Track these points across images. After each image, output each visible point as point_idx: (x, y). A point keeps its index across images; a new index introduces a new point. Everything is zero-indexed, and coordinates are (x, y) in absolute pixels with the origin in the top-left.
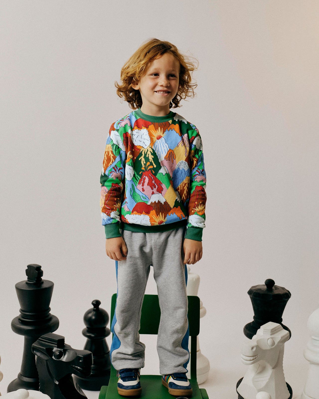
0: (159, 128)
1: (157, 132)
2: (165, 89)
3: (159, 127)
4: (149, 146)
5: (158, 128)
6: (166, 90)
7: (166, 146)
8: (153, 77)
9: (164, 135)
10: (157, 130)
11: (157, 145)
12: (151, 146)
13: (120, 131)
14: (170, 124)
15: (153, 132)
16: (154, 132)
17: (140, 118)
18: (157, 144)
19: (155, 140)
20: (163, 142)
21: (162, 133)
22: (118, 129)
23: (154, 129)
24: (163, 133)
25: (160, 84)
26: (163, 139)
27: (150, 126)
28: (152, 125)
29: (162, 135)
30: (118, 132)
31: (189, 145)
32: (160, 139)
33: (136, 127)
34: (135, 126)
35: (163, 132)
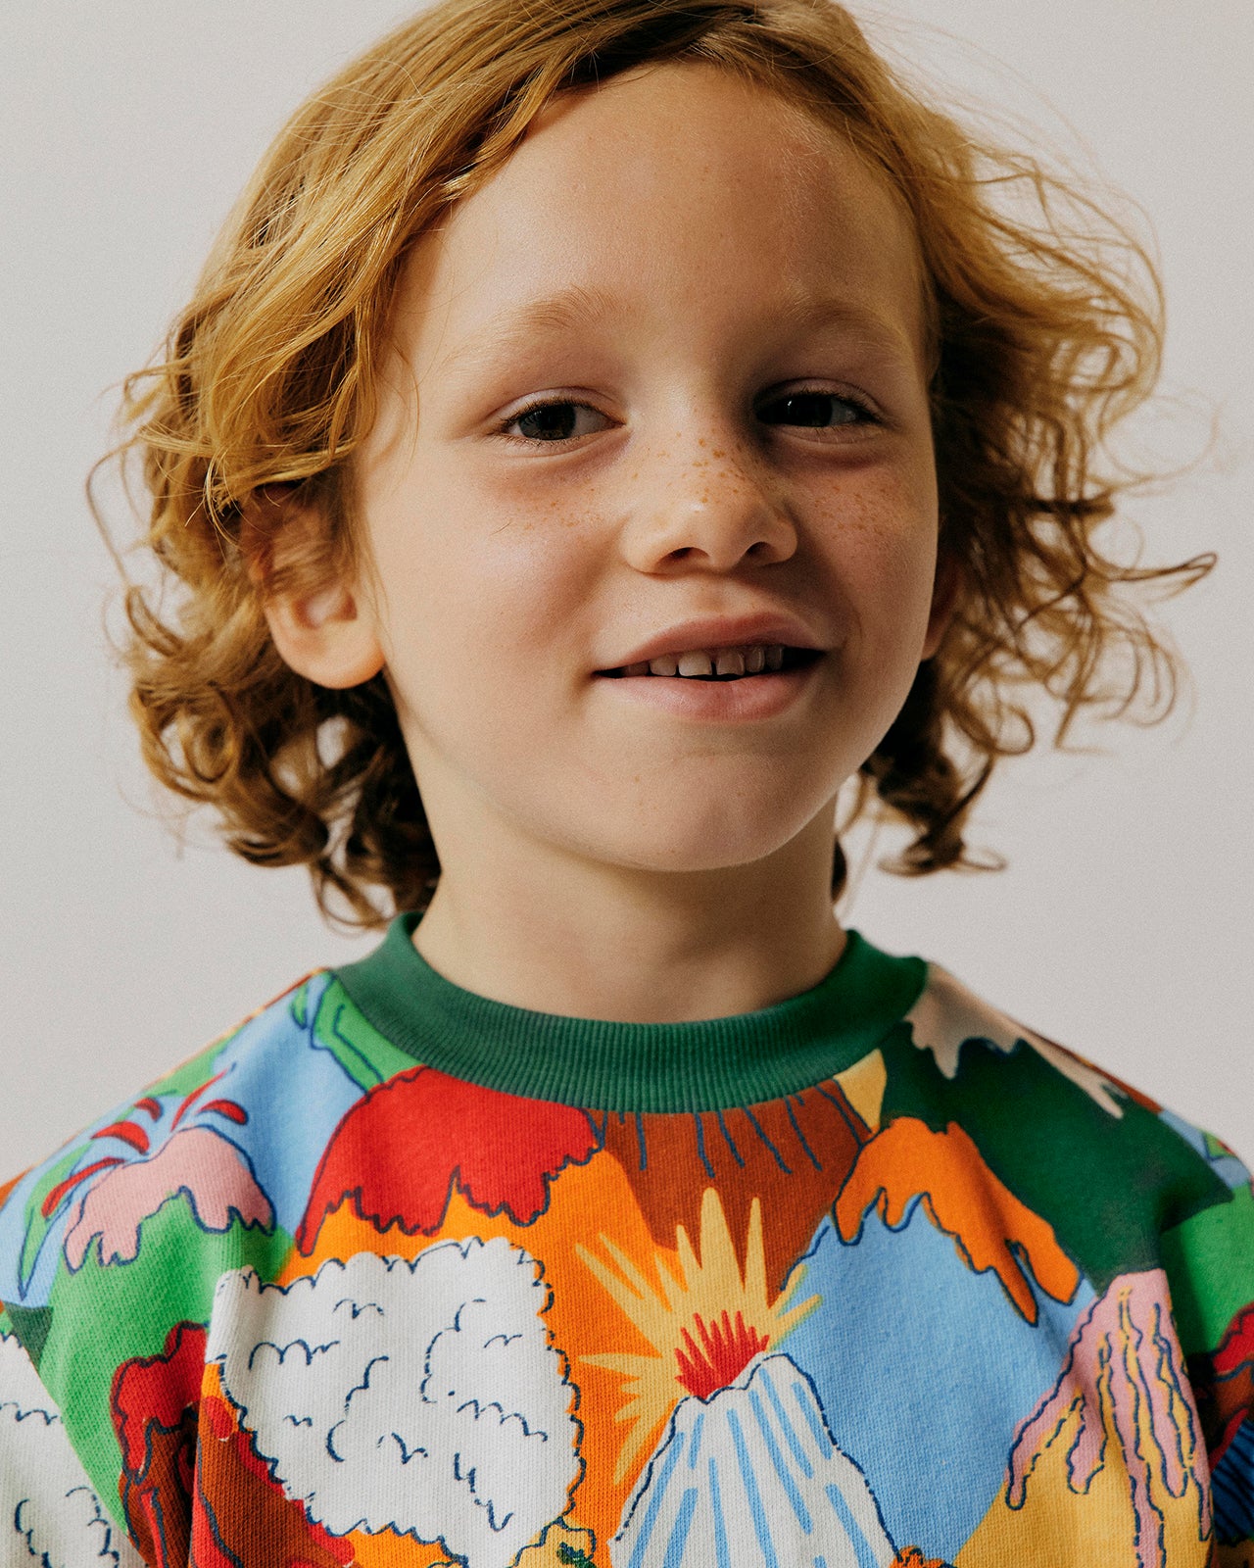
0: (711, 1202)
1: (678, 1274)
2: (742, 604)
3: (711, 1177)
4: (556, 1536)
5: (698, 1201)
6: (759, 620)
7: (834, 1494)
8: (521, 454)
9: (796, 1313)
10: (681, 1232)
11: (690, 1497)
12: (579, 1542)
13: (61, 1339)
14: (857, 1136)
15: (616, 1269)
16: (628, 1267)
17: (408, 1064)
18: (700, 1479)
19: (661, 1409)
20: (786, 1427)
21: (763, 1289)
22: (33, 1301)
23: (641, 1228)
24: (776, 1286)
25: (644, 544)
26: (781, 1374)
27: (571, 1173)
28: (604, 1165)
29: (762, 1319)
30: (36, 1359)
31: (1198, 1462)
32: (738, 1383)
33: (341, 1225)
34: (333, 1208)
35: (769, 1262)
